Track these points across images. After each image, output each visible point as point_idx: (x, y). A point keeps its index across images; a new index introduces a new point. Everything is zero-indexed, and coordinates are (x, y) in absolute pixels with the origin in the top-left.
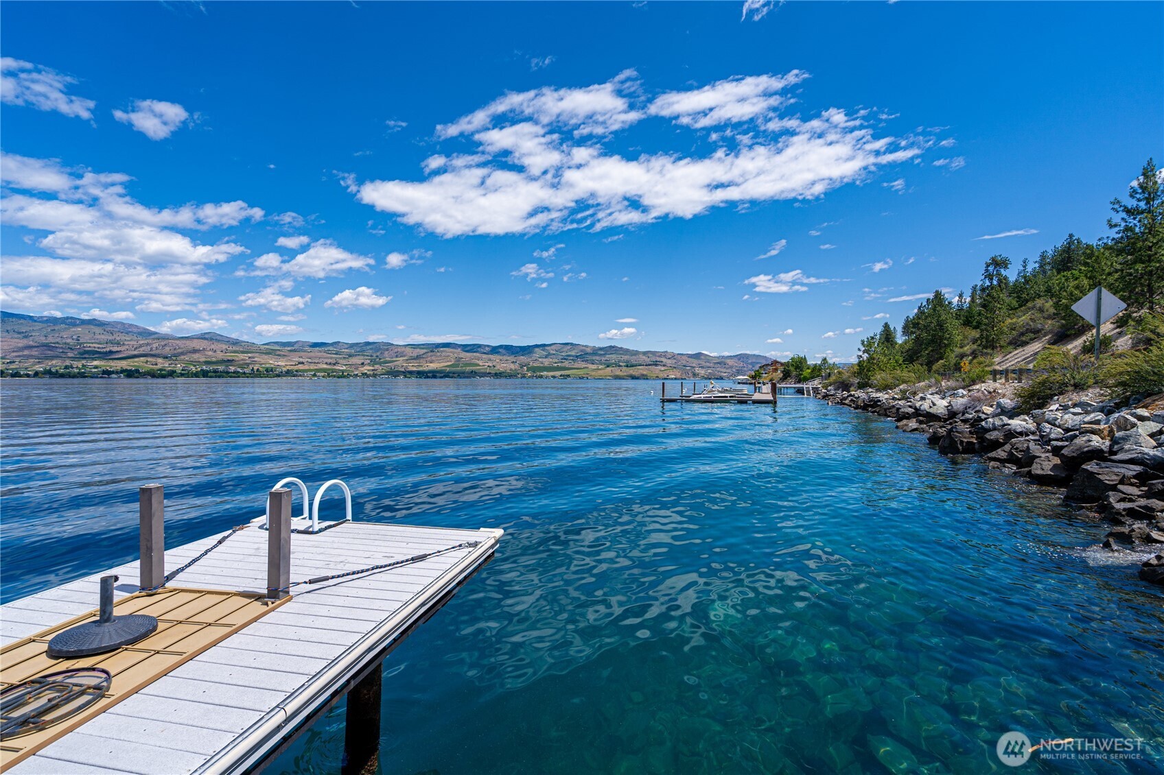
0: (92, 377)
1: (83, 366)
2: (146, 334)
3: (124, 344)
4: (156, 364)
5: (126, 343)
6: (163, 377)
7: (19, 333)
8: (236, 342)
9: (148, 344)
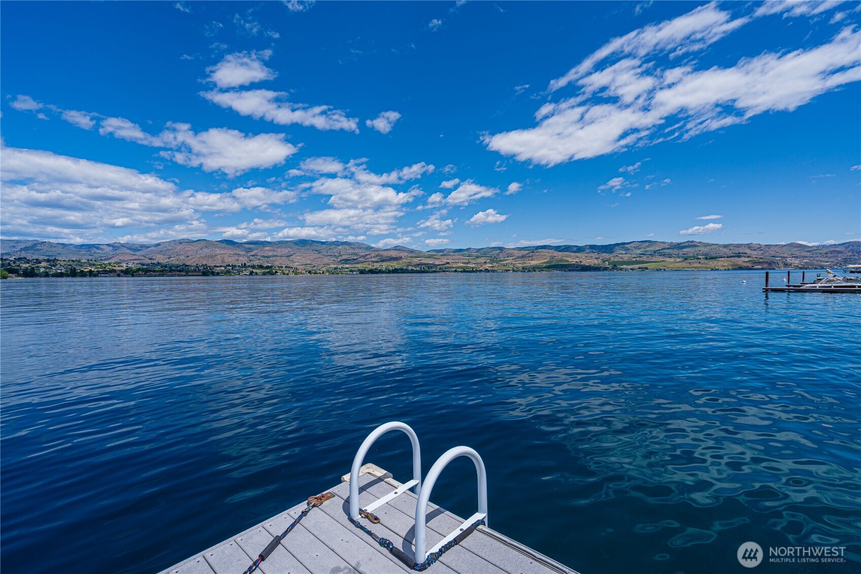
0: (345, 274)
1: (342, 267)
2: (369, 248)
3: (359, 255)
4: (373, 266)
6: (377, 273)
7: (317, 251)
8: (412, 251)
9: (370, 254)
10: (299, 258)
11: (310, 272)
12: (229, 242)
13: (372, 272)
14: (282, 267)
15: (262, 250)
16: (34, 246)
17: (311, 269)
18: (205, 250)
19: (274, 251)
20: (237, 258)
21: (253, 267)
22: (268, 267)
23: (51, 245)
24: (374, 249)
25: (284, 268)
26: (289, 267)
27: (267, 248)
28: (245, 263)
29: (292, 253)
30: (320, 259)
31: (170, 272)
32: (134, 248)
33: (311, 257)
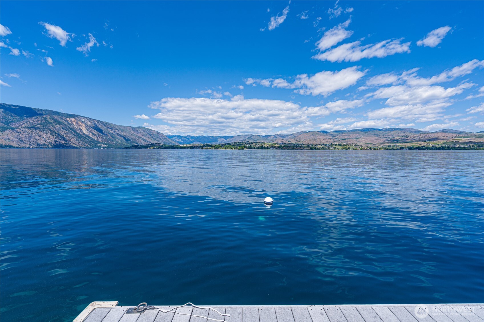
0: (397, 150)
1: (394, 145)
2: (418, 132)
3: (409, 137)
4: (421, 144)
5: (410, 136)
6: (424, 149)
7: (376, 135)
8: (461, 133)
9: (418, 136)
10: (363, 139)
11: (370, 148)
12: (324, 132)
13: (419, 148)
14: (352, 145)
15: (341, 136)
16: (251, 137)
17: (371, 146)
18: (312, 136)
19: (348, 136)
20: (327, 140)
21: (336, 145)
22: (344, 145)
23: (256, 136)
24: (422, 132)
25: (354, 146)
26: (357, 145)
27: (344, 134)
28: (332, 143)
29: (359, 137)
30: (378, 140)
31: (297, 147)
32: (283, 136)
33: (371, 139)
